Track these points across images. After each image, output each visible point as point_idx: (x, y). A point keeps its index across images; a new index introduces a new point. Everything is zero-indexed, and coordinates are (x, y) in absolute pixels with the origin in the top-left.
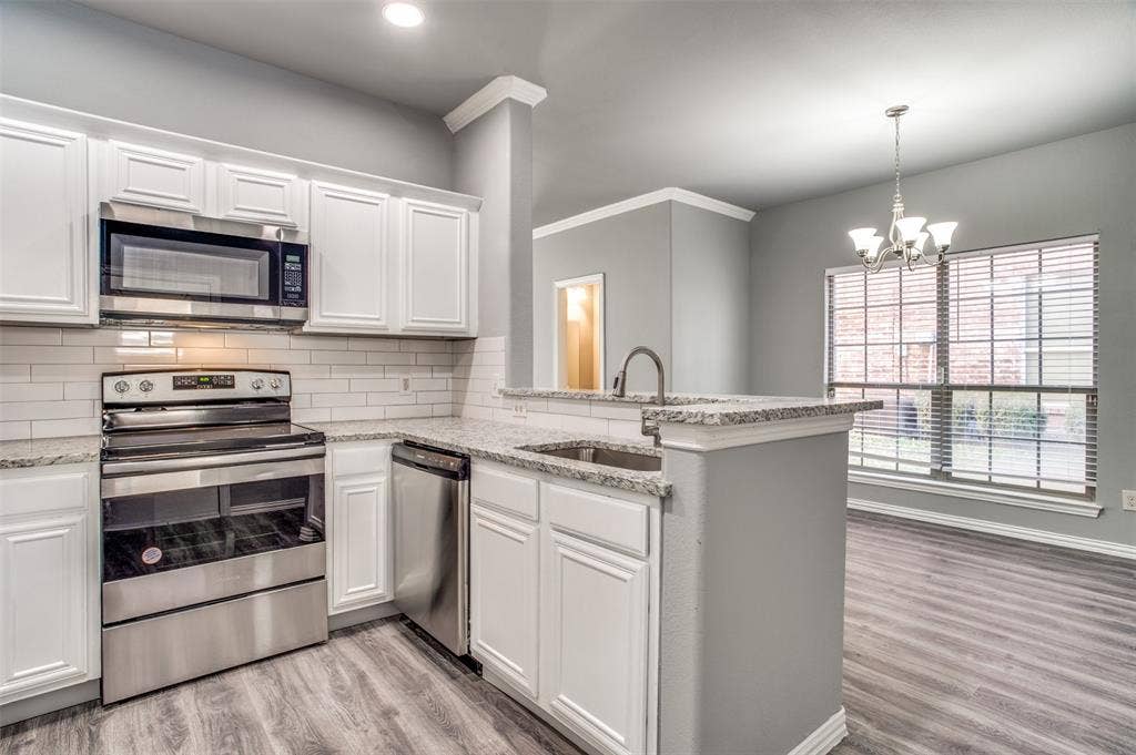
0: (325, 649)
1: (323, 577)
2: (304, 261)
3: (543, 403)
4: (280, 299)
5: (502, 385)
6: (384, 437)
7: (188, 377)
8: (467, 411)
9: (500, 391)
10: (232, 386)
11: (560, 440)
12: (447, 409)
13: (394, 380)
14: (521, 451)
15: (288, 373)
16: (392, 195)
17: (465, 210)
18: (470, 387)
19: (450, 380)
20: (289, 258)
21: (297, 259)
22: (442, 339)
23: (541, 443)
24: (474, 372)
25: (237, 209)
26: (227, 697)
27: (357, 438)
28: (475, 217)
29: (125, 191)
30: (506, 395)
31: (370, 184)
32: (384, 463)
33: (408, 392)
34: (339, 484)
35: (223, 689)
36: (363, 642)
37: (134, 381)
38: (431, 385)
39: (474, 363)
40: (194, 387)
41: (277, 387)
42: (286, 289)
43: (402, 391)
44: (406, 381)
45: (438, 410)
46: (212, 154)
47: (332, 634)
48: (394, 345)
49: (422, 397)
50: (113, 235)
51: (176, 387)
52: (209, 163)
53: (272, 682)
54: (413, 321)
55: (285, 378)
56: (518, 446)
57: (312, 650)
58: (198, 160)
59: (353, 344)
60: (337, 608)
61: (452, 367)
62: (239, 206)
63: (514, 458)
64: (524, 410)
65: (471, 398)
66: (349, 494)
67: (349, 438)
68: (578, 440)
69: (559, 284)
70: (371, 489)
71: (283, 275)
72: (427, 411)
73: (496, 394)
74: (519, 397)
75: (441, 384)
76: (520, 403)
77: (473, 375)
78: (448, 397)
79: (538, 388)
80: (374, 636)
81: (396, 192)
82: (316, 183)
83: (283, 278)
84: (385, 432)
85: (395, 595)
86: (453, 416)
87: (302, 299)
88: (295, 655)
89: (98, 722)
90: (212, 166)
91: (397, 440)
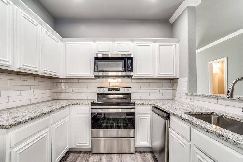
0: (134, 155)
1: (134, 138)
2: (132, 62)
3: (199, 98)
4: (127, 71)
5: (186, 92)
6: (150, 104)
7: (111, 89)
8: (176, 99)
9: (185, 94)
10: (119, 91)
11: (204, 111)
12: (171, 98)
13: (156, 90)
14: (185, 115)
15: (131, 88)
16: (154, 43)
17: (174, 43)
18: (177, 92)
19: (172, 90)
20: (129, 61)
21: (130, 61)
22: (169, 79)
23: (195, 112)
24: (178, 88)
25: (118, 52)
26: (111, 160)
27: (143, 104)
28: (178, 45)
29: (99, 51)
30: (187, 95)
31: (149, 41)
32: (150, 112)
33: (160, 93)
34: (138, 115)
35: (111, 158)
36: (143, 156)
37: (102, 89)
38: (167, 91)
39: (178, 85)
40: (112, 91)
41: (128, 91)
42: (128, 68)
43: (158, 93)
44: (159, 90)
45: (168, 98)
46: (113, 41)
47: (136, 152)
48: (156, 81)
49: (164, 95)
50: (96, 60)
51: (109, 91)
52: (113, 43)
53: (120, 160)
54: (160, 74)
55: (130, 89)
56: (186, 112)
57: (131, 155)
58: (111, 43)
59: (146, 81)
60: (137, 146)
61: (172, 86)
62: (119, 51)
63: (182, 117)
64: (193, 100)
65: (177, 95)
66: (141, 118)
67: (141, 104)
68: (211, 112)
69: (210, 63)
70: (146, 118)
71: (127, 65)
72: (165, 98)
73: (184, 94)
74: (191, 96)
75: (169, 91)
76: (191, 97)
77: (178, 89)
78: (171, 94)
79: (198, 93)
80: (146, 156)
81: (155, 42)
82: (135, 43)
83: (127, 66)
84: (151, 103)
85: (152, 146)
86: (172, 100)
87: (131, 70)
88: (127, 155)
89: (90, 156)
90: (114, 43)
91: (153, 106)
